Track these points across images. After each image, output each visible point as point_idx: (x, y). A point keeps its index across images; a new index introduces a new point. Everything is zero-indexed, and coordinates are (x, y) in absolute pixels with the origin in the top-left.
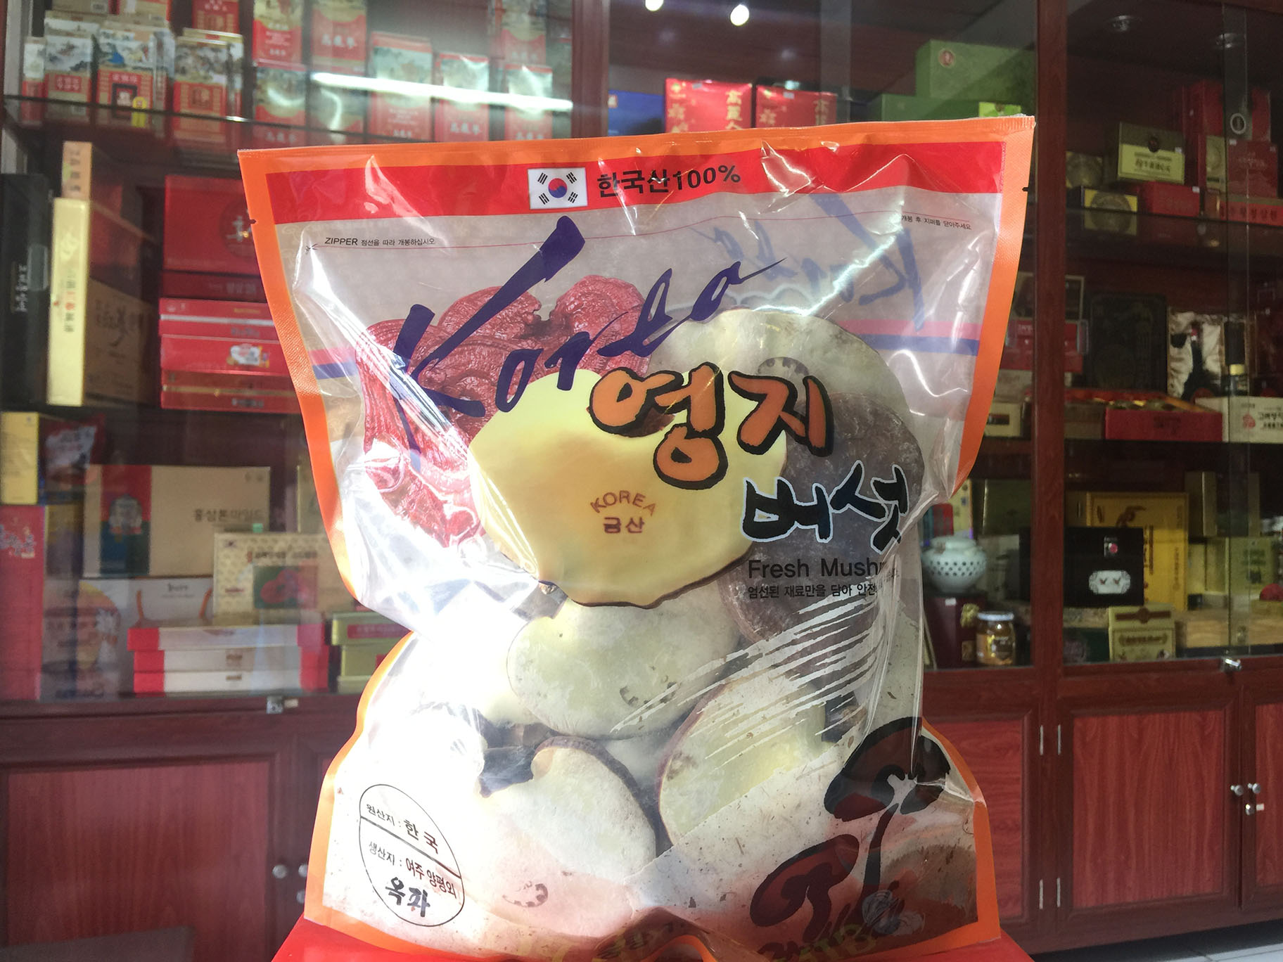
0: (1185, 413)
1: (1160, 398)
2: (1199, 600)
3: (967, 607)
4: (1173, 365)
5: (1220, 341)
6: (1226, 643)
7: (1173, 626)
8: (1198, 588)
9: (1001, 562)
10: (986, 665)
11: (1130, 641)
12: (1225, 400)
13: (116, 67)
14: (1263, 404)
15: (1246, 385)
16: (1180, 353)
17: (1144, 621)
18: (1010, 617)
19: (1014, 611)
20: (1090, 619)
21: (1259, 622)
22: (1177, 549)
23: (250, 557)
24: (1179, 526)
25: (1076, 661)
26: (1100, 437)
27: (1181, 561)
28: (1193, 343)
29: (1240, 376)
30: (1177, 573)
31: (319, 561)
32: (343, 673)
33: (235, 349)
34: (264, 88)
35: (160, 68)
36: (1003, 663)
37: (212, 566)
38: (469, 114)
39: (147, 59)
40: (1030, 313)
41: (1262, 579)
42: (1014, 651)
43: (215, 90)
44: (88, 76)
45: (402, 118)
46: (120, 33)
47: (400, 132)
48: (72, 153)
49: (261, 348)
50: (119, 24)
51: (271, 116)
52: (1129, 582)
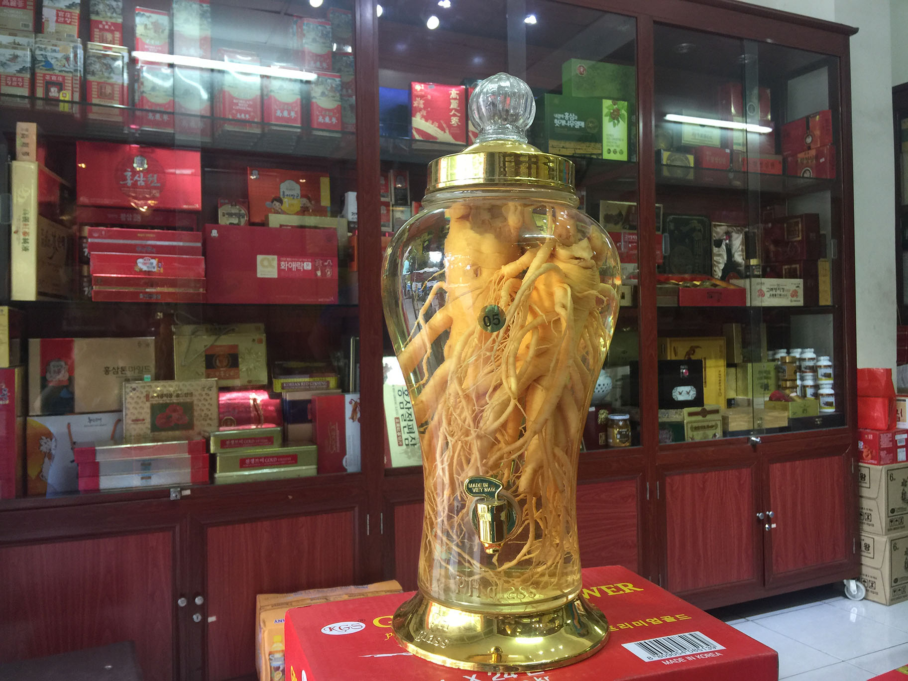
0: (725, 289)
1: (709, 279)
2: (733, 402)
3: (602, 411)
4: (715, 258)
5: (742, 244)
6: (751, 428)
7: (721, 418)
8: (732, 395)
9: (619, 383)
10: (613, 447)
11: (697, 429)
12: (748, 281)
13: (47, 70)
14: (769, 283)
15: (759, 271)
16: (719, 251)
17: (704, 416)
18: (627, 417)
19: (629, 413)
20: (673, 416)
21: (769, 414)
22: (720, 371)
23: (147, 397)
24: (721, 358)
25: (666, 442)
26: (677, 305)
27: (723, 378)
28: (727, 245)
29: (757, 265)
30: (720, 386)
31: (195, 399)
32: (218, 472)
33: (140, 261)
34: (145, 84)
35: (76, 70)
36: (624, 445)
37: (121, 403)
38: (287, 104)
39: (69, 65)
40: (632, 228)
41: (769, 388)
42: (630, 437)
43: (115, 86)
44: (29, 76)
45: (242, 106)
46: (49, 48)
47: (240, 115)
48: (22, 130)
49: (157, 259)
50: (46, 40)
51: (151, 102)
52: (695, 393)
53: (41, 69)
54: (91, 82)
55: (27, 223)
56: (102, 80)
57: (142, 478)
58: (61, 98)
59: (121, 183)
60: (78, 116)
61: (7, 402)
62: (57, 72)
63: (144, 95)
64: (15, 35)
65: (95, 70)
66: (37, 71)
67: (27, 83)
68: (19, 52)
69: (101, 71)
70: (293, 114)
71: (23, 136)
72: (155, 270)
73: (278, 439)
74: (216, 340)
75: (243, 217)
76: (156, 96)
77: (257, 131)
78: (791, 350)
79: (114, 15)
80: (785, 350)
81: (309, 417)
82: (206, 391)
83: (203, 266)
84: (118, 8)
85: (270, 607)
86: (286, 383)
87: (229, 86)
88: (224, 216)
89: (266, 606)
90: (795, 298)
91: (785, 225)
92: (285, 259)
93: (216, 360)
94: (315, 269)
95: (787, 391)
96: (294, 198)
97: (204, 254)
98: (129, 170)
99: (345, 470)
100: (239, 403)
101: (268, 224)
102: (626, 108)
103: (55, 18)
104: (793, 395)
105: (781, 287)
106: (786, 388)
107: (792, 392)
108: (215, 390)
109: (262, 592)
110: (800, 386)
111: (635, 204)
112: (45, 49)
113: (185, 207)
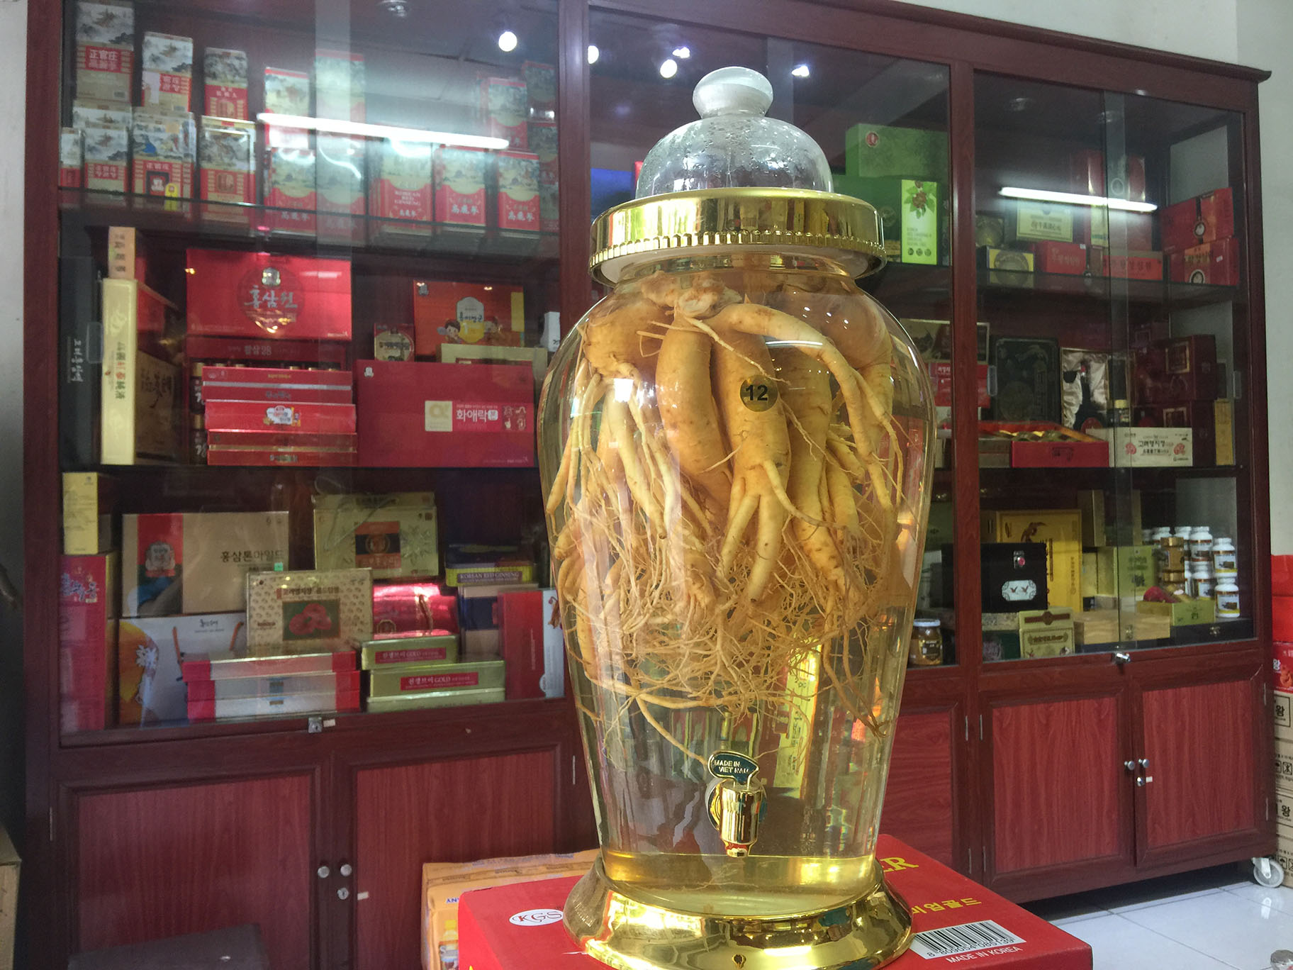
0: (1079, 443)
1: (1056, 429)
2: (1092, 602)
4: (1066, 398)
5: (1105, 377)
6: (1117, 640)
7: (1072, 626)
8: (1091, 592)
9: (926, 575)
10: (918, 666)
11: (1038, 640)
12: (1111, 431)
13: (149, 156)
14: (1142, 434)
15: (1128, 417)
16: (1071, 388)
17: (1048, 623)
18: (937, 623)
19: (940, 617)
20: (1003, 622)
21: (1144, 620)
22: (1072, 558)
23: (279, 592)
24: (1074, 538)
25: (993, 659)
26: (1008, 466)
27: (1077, 568)
28: (1082, 379)
29: (1124, 409)
30: (1073, 579)
31: (341, 595)
32: (372, 695)
33: (270, 411)
34: (278, 171)
35: (187, 155)
36: (932, 663)
37: (244, 602)
38: (468, 196)
39: (177, 149)
40: (945, 356)
41: (1145, 582)
42: (941, 652)
43: (239, 176)
44: (124, 164)
45: (407, 199)
46: (152, 126)
47: (405, 212)
48: (117, 236)
49: (293, 409)
50: (147, 115)
51: (286, 196)
52: (1035, 589)
53: (141, 155)
54: (206, 171)
55: (122, 361)
56: (221, 168)
57: (272, 703)
58: (168, 194)
59: (246, 304)
60: (189, 216)
61: (95, 600)
62: (162, 158)
63: (276, 186)
64: (106, 108)
65: (212, 155)
66: (136, 157)
67: (122, 173)
68: (111, 133)
69: (220, 155)
70: (474, 210)
71: (118, 245)
72: (290, 423)
73: (451, 653)
74: (370, 515)
75: (407, 349)
76: (293, 188)
77: (426, 232)
78: (1176, 529)
79: (237, 78)
80: (1168, 529)
81: (495, 621)
82: (357, 585)
83: (354, 416)
84: (241, 68)
85: (441, 881)
86: (464, 574)
87: (390, 173)
88: (381, 347)
89: (436, 879)
90: (1180, 456)
91: (1167, 350)
92: (462, 406)
93: (369, 543)
94: (503, 418)
95: (1170, 588)
96: (475, 322)
97: (355, 401)
98: (256, 286)
99: (543, 694)
100: (400, 600)
101: (440, 357)
102: (935, 190)
103: (158, 85)
104: (1178, 593)
105: (1160, 439)
106: (1169, 582)
107: (1178, 589)
108: (368, 583)
109: (429, 860)
110: (1189, 580)
111: (948, 322)
112: (146, 127)
113: (330, 335)
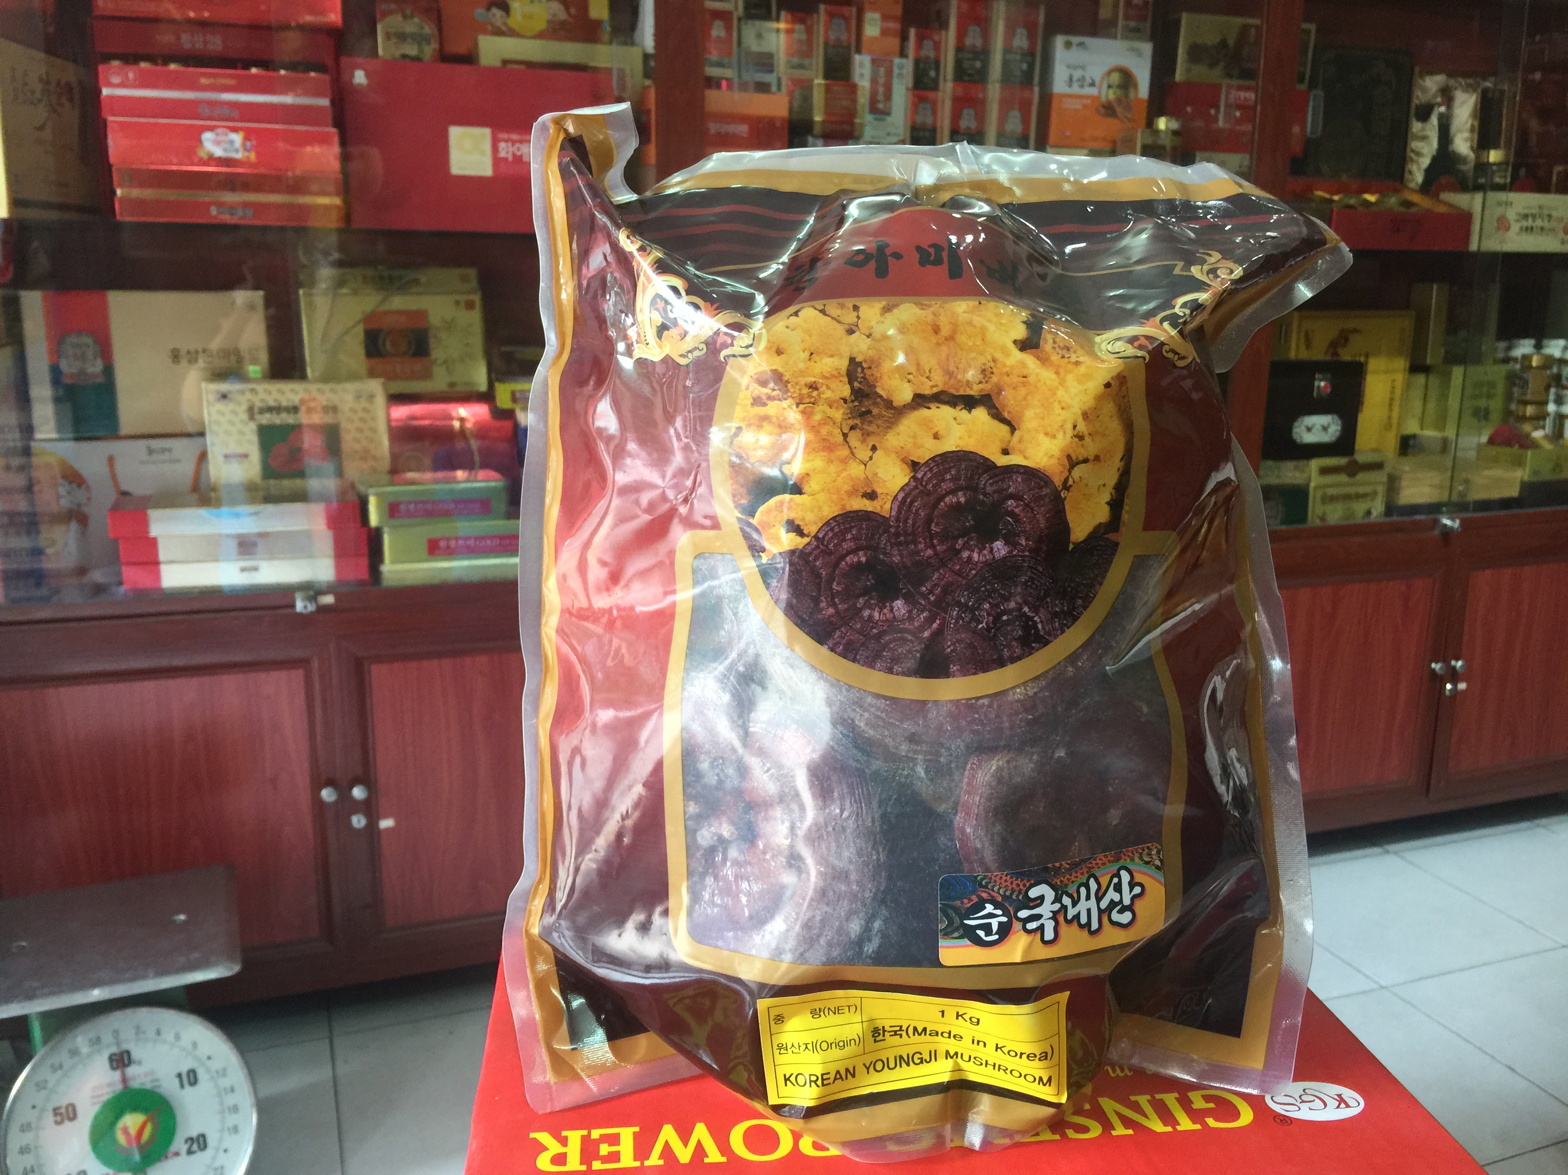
0: (1428, 214)
1: (1396, 191)
2: (1411, 442)
4: (1415, 145)
5: (1474, 115)
6: (1445, 497)
7: (1385, 479)
8: (1412, 427)
11: (1333, 499)
12: (1478, 197)
14: (1522, 202)
15: (1505, 177)
16: (1423, 130)
17: (1352, 474)
20: (1288, 473)
21: (1486, 473)
22: (1394, 381)
23: (251, 411)
24: (1399, 354)
27: (1398, 392)
28: (1441, 117)
29: (1498, 164)
30: (1391, 410)
31: (342, 418)
32: (386, 562)
37: (202, 423)
41: (1490, 417)
49: (242, 133)
52: (1339, 428)
57: (243, 570)
73: (500, 504)
74: (383, 301)
75: (429, 43)
78: (1545, 342)
80: (1533, 341)
82: (364, 404)
83: (337, 149)
86: (521, 391)
88: (388, 38)
92: (509, 137)
93: (386, 340)
95: (1527, 427)
96: (533, 1)
97: (337, 122)
100: (432, 423)
101: (477, 58)
104: (1538, 434)
105: (1546, 212)
106: (1524, 419)
107: (1536, 429)
108: (380, 401)
110: (1552, 417)
113: (308, 18)
